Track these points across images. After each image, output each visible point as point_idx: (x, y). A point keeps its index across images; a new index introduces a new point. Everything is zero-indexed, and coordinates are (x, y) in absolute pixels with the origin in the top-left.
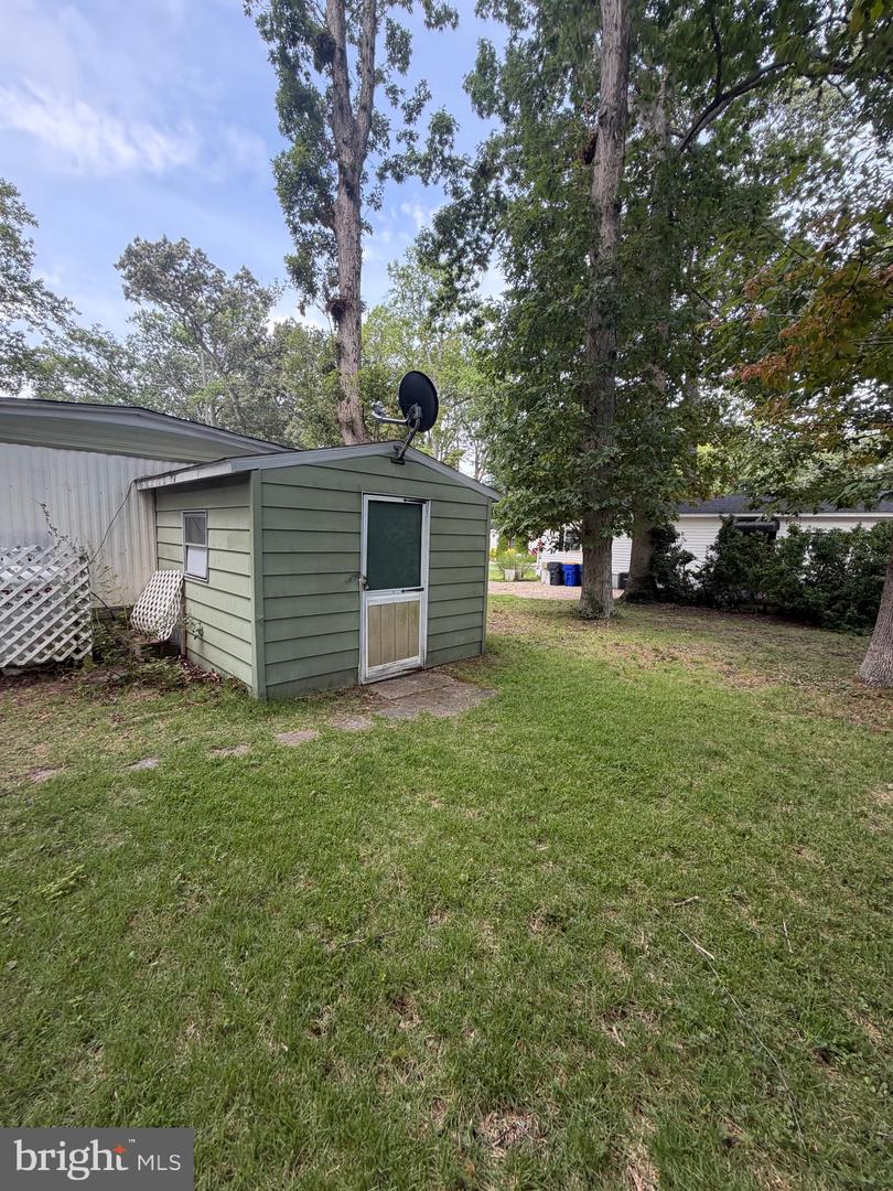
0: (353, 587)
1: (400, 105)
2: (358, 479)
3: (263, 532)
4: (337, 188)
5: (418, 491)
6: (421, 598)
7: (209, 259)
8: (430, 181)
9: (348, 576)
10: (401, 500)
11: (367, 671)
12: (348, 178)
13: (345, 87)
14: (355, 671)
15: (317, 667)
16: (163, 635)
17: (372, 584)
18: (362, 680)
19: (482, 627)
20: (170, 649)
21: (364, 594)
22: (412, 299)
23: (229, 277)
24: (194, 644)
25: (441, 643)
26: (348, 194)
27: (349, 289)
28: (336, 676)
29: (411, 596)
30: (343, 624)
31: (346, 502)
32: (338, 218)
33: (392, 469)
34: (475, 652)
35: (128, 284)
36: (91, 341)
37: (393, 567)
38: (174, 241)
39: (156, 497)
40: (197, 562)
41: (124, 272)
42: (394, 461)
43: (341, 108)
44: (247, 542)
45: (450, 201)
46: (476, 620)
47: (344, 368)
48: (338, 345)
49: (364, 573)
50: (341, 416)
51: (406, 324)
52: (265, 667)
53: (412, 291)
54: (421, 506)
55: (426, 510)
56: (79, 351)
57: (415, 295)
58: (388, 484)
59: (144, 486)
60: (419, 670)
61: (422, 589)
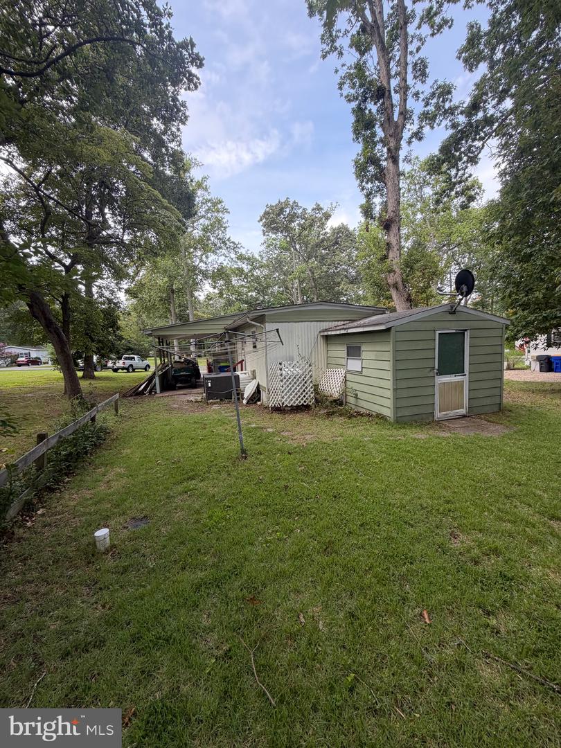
0: (431, 374)
1: (420, 99)
2: (433, 324)
3: (396, 351)
4: (386, 159)
5: (462, 326)
6: (464, 379)
7: (299, 205)
8: (435, 125)
9: (430, 369)
10: (454, 331)
11: (438, 415)
12: (393, 154)
13: (390, 108)
14: (433, 414)
15: (416, 411)
16: (336, 395)
17: (441, 372)
18: (436, 418)
19: (500, 396)
20: (338, 402)
21: (436, 377)
22: (415, 190)
23: (309, 211)
24: (351, 400)
25: (476, 403)
26: (393, 162)
27: (394, 212)
28: (424, 415)
29: (459, 378)
30: (428, 391)
31: (428, 336)
32: (387, 177)
33: (450, 317)
34: (496, 409)
35: (264, 229)
36: (245, 259)
37: (451, 362)
38: (282, 201)
39: (327, 338)
40: (354, 365)
41: (261, 223)
42: (450, 313)
43: (389, 119)
44: (389, 356)
45: (451, 131)
46: (497, 392)
47: (391, 255)
48: (388, 244)
49: (437, 367)
50: (389, 281)
51: (411, 206)
52: (397, 409)
53: (415, 185)
54: (464, 333)
55: (467, 334)
56: (240, 264)
57: (418, 186)
58: (448, 325)
59: (326, 333)
60: (464, 416)
61: (465, 375)
